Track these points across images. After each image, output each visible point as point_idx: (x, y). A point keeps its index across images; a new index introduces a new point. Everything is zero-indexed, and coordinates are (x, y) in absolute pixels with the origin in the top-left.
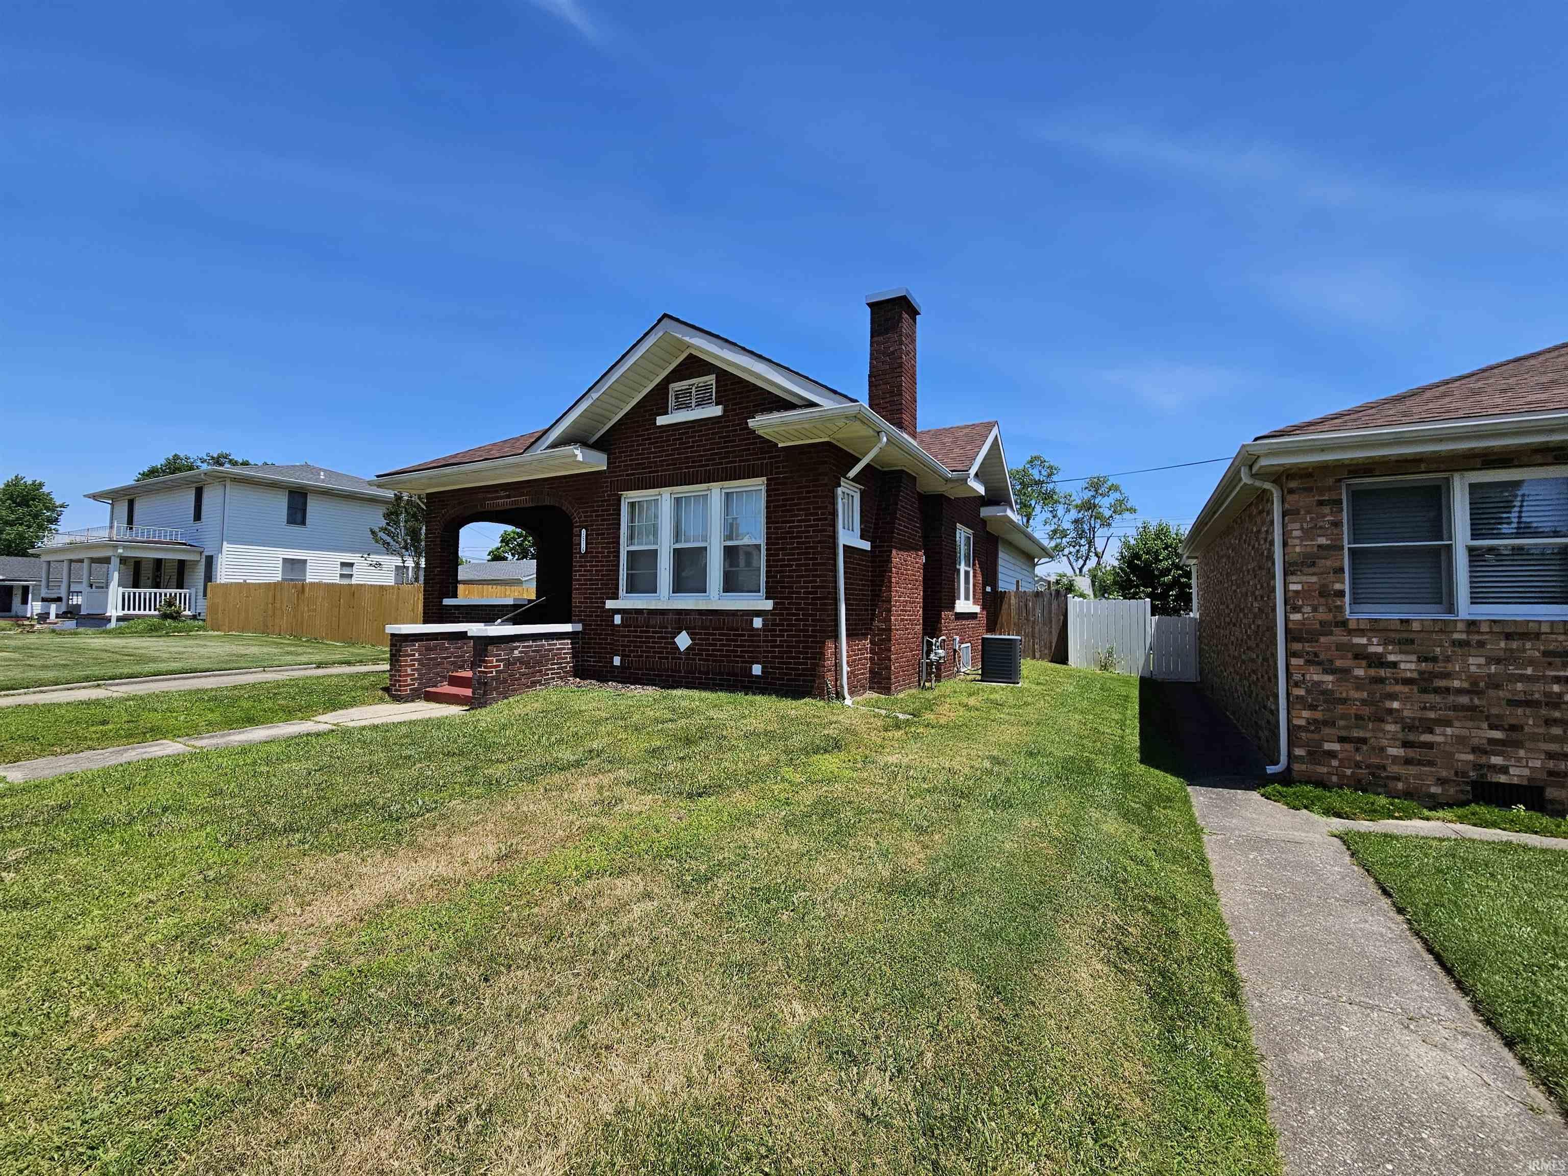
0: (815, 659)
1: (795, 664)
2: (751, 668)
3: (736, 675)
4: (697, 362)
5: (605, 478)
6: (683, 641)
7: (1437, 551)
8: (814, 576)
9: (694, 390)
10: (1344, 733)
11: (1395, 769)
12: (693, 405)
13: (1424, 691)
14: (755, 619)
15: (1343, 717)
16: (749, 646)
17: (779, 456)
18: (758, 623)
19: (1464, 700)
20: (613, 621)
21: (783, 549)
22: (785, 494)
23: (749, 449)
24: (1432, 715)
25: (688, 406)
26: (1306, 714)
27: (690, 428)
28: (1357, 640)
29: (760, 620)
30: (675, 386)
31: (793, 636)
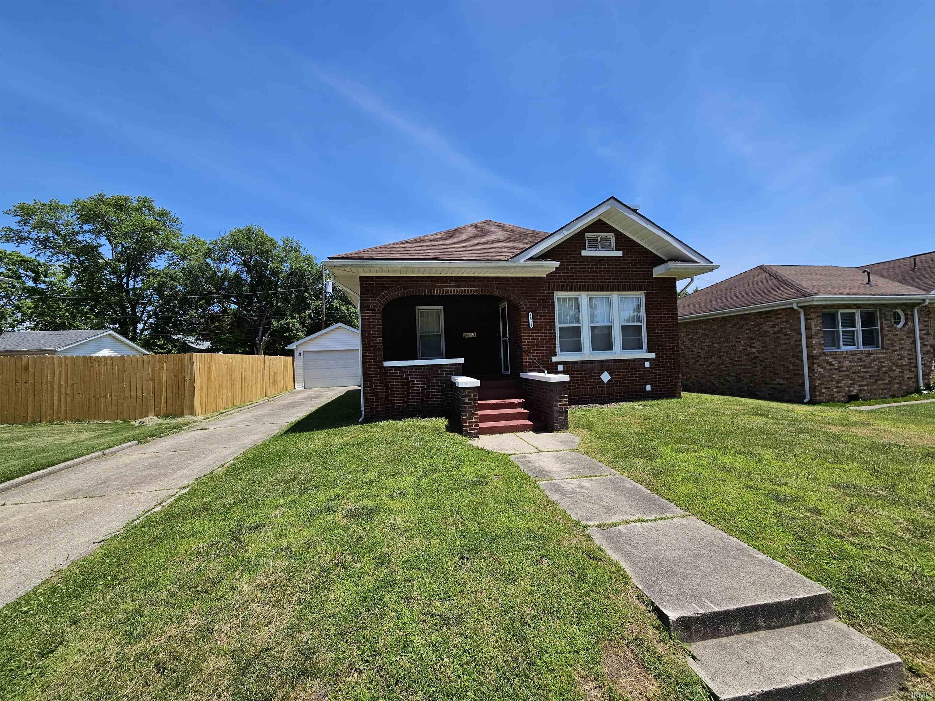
0: (676, 379)
1: (667, 383)
2: (645, 388)
3: (637, 392)
4: (603, 224)
5: (545, 282)
6: (606, 377)
7: (833, 331)
8: (673, 340)
9: (599, 239)
10: (826, 386)
11: (835, 395)
12: (600, 247)
13: (839, 371)
14: (646, 362)
15: (825, 381)
16: (643, 377)
17: (653, 282)
18: (647, 364)
19: (846, 373)
20: (557, 369)
21: (657, 328)
22: (657, 301)
23: (637, 276)
24: (841, 378)
25: (596, 247)
26: (818, 382)
27: (602, 260)
28: (827, 358)
29: (648, 363)
30: (588, 235)
31: (665, 370)
